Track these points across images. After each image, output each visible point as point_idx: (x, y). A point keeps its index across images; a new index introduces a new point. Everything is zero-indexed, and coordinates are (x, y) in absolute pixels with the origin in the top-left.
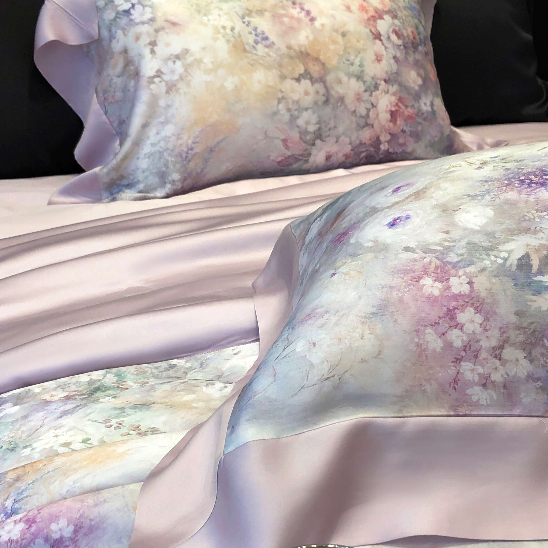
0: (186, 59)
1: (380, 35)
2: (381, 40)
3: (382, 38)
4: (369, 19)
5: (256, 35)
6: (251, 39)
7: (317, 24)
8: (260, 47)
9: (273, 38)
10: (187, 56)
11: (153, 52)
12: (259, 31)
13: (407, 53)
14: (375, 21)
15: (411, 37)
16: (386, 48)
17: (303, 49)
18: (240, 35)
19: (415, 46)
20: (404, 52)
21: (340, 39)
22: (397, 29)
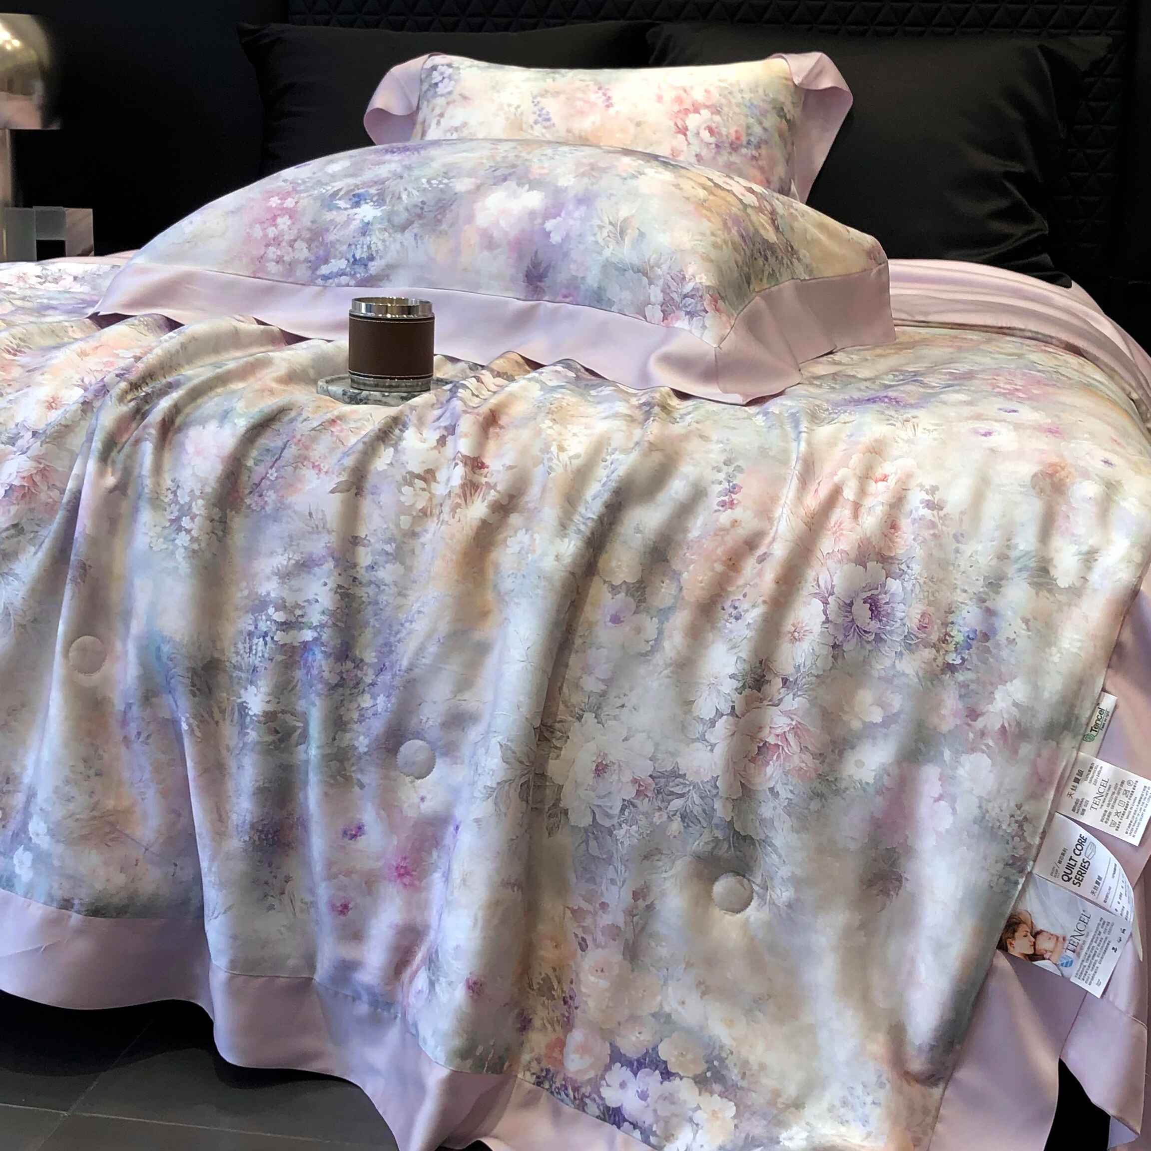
0: (462, 132)
1: (686, 129)
2: (685, 135)
3: (687, 133)
4: (679, 112)
5: (540, 115)
6: (532, 119)
7: (612, 111)
8: (538, 127)
9: (555, 119)
10: (464, 129)
11: (438, 123)
12: (544, 112)
13: (718, 153)
14: (686, 114)
15: (733, 136)
16: (689, 144)
17: (583, 134)
18: (522, 113)
19: (734, 147)
20: (713, 151)
21: (632, 129)
22: (714, 125)
